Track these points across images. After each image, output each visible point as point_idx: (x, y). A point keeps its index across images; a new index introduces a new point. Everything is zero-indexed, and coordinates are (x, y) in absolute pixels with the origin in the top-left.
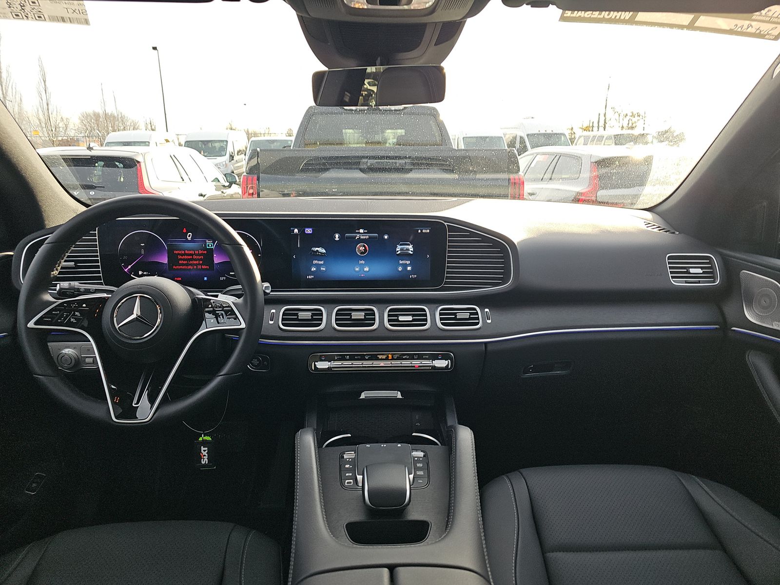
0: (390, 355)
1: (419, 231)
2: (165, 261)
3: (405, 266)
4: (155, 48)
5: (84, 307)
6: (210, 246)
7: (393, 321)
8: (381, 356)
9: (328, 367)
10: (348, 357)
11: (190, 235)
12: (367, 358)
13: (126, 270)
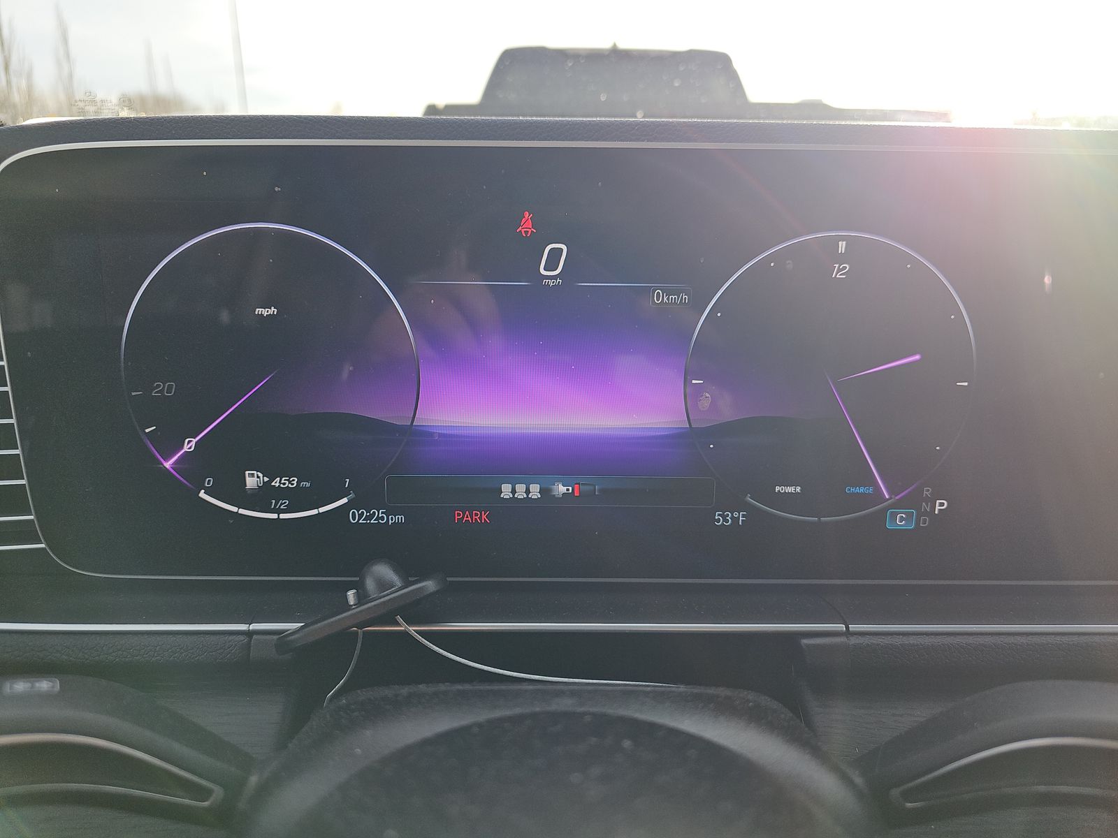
11: (555, 255)
13: (168, 465)
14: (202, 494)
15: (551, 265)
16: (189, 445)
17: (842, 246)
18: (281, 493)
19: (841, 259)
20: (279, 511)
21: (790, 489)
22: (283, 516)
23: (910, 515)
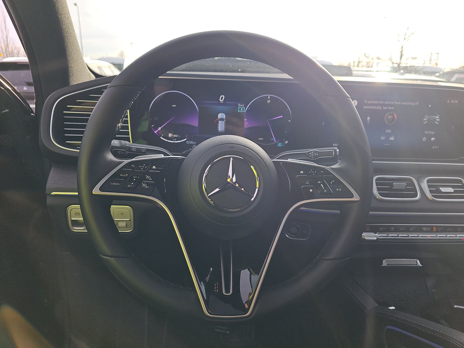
0: (434, 228)
1: (448, 102)
2: (195, 123)
3: (429, 137)
4: (76, 4)
5: (154, 169)
6: (242, 109)
7: (436, 192)
8: (426, 228)
9: (376, 238)
10: (393, 228)
11: (222, 97)
12: (412, 230)
13: (156, 132)
14: (161, 138)
15: (222, 99)
16: (160, 129)
17: (269, 97)
18: (175, 138)
19: (269, 99)
20: (174, 141)
21: (261, 139)
22: (175, 142)
23: (281, 144)
